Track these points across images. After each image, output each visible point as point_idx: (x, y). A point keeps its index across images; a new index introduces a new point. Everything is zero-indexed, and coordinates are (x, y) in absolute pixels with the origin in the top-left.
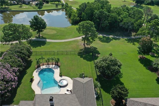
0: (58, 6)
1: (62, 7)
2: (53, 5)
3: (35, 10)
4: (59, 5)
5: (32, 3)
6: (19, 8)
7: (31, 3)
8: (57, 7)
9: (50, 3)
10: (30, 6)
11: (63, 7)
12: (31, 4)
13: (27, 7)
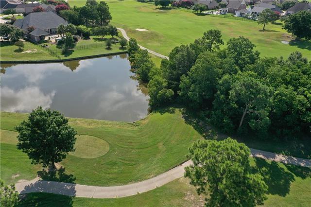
0: (113, 46)
1: (121, 48)
2: (100, 42)
3: (54, 58)
4: (114, 43)
5: (49, 38)
6: (16, 53)
7: (47, 38)
8: (109, 49)
9: (94, 39)
10: (44, 46)
11: (125, 49)
12: (47, 41)
13: (36, 50)
